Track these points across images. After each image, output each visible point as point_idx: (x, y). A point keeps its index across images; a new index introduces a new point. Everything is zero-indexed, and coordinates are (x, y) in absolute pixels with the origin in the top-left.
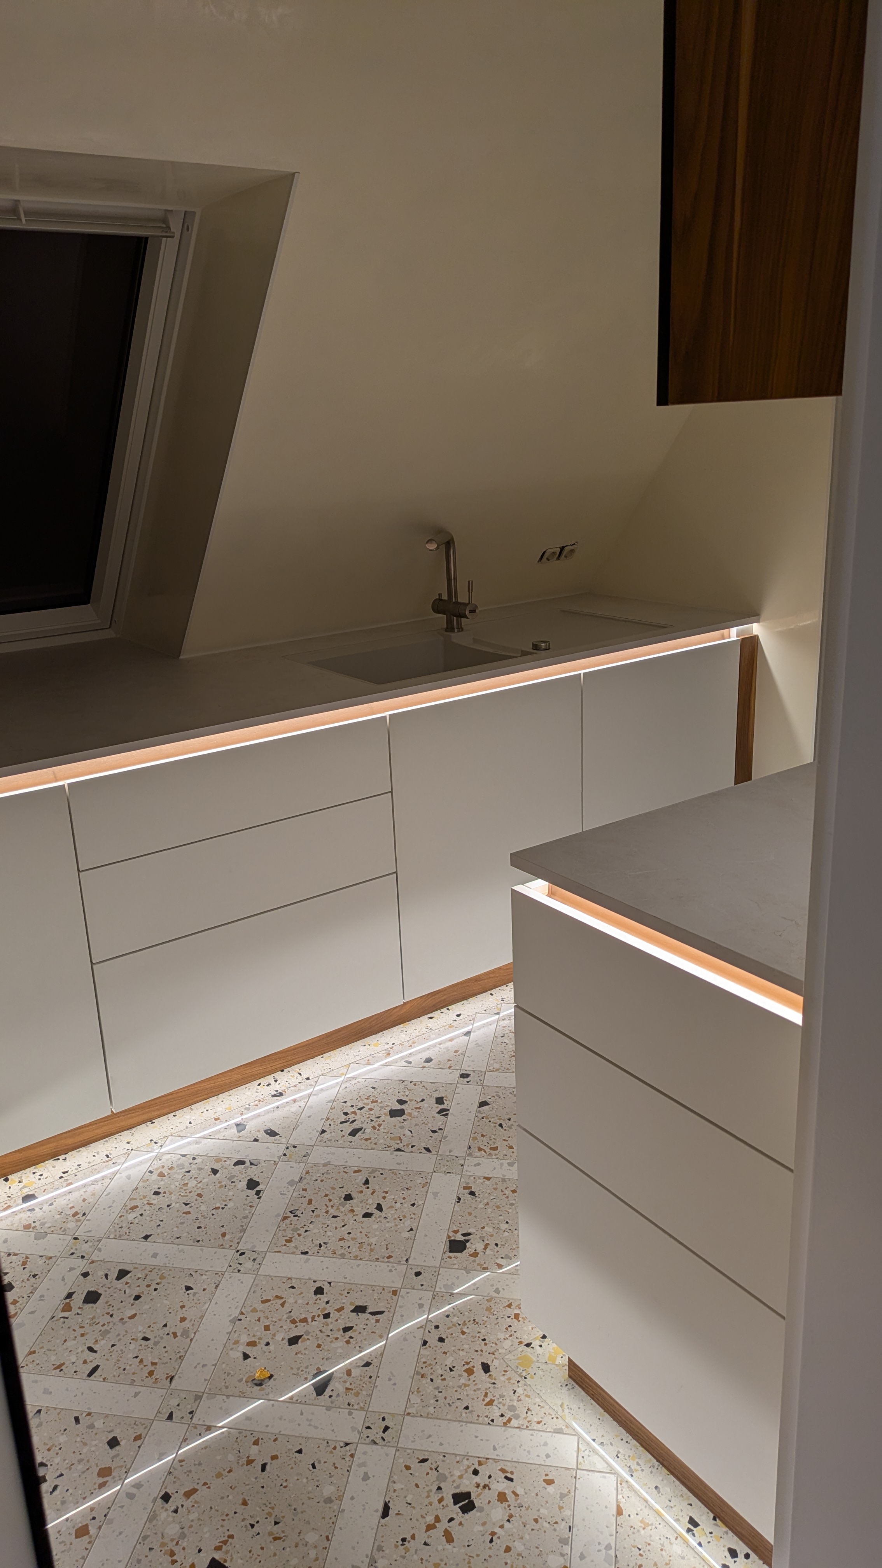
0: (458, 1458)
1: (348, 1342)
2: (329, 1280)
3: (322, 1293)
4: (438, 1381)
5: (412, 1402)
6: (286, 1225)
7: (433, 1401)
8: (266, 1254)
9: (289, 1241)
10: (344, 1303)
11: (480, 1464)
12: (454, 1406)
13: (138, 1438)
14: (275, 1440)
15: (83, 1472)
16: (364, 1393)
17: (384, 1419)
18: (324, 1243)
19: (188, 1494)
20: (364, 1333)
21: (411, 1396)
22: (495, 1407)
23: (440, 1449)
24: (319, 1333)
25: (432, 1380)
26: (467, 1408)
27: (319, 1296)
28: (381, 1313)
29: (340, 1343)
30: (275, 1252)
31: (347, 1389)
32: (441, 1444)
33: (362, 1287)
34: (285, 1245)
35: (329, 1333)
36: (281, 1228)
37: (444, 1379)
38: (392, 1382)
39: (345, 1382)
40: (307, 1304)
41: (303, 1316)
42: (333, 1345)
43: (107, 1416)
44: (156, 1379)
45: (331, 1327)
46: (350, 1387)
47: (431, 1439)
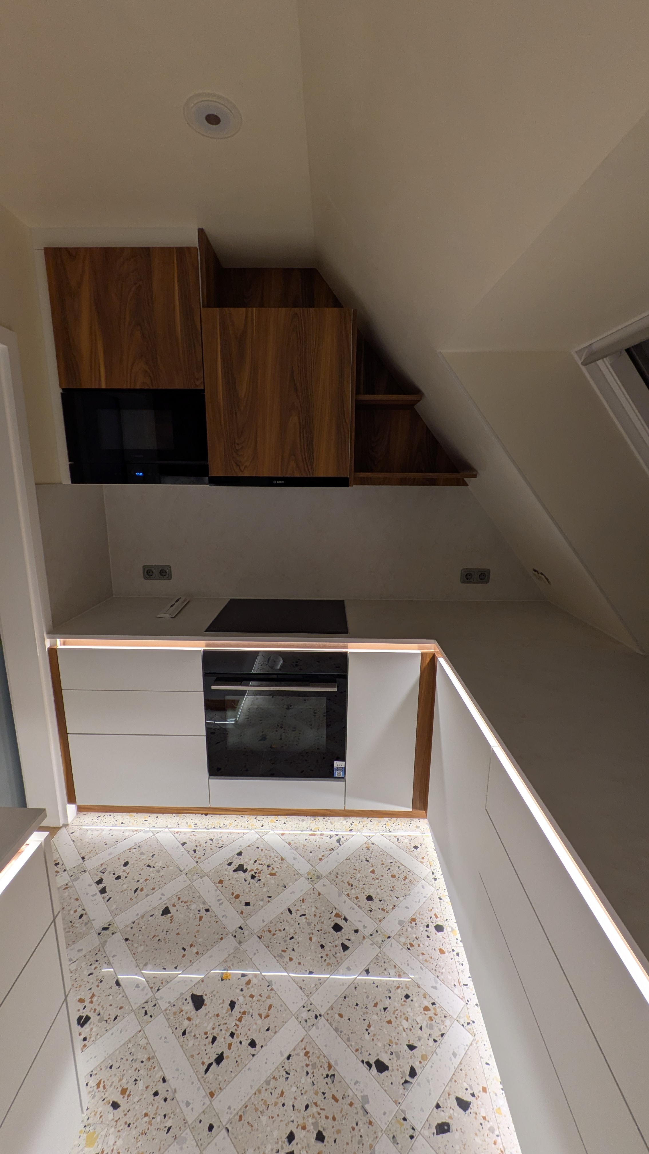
0: (99, 1036)
1: (206, 1033)
2: (255, 1057)
3: (250, 1044)
4: (138, 1065)
5: (143, 1039)
6: (323, 1062)
7: (133, 1050)
8: (306, 1031)
9: (307, 1054)
10: (232, 1052)
11: (85, 1046)
12: (119, 1061)
13: (242, 913)
14: (191, 961)
15: (244, 891)
16: (172, 1018)
17: (151, 1016)
18: (287, 1078)
20: (203, 1048)
21: (146, 1041)
22: (95, 1085)
23: (111, 1032)
24: (226, 1022)
25: (142, 1062)
26: (111, 1067)
27: (250, 1041)
28: (206, 1071)
29: (209, 1029)
30: (304, 1038)
31: (182, 1011)
32: (112, 1034)
33: (233, 1075)
34: (305, 1049)
35: (221, 1027)
36: (322, 1057)
37: (135, 1070)
38: (163, 1038)
39: (187, 1013)
40: (249, 1030)
41: (243, 1021)
42: (211, 1024)
43: (262, 907)
44: (265, 932)
45: (223, 1032)
46: (182, 1013)
47: (119, 1031)
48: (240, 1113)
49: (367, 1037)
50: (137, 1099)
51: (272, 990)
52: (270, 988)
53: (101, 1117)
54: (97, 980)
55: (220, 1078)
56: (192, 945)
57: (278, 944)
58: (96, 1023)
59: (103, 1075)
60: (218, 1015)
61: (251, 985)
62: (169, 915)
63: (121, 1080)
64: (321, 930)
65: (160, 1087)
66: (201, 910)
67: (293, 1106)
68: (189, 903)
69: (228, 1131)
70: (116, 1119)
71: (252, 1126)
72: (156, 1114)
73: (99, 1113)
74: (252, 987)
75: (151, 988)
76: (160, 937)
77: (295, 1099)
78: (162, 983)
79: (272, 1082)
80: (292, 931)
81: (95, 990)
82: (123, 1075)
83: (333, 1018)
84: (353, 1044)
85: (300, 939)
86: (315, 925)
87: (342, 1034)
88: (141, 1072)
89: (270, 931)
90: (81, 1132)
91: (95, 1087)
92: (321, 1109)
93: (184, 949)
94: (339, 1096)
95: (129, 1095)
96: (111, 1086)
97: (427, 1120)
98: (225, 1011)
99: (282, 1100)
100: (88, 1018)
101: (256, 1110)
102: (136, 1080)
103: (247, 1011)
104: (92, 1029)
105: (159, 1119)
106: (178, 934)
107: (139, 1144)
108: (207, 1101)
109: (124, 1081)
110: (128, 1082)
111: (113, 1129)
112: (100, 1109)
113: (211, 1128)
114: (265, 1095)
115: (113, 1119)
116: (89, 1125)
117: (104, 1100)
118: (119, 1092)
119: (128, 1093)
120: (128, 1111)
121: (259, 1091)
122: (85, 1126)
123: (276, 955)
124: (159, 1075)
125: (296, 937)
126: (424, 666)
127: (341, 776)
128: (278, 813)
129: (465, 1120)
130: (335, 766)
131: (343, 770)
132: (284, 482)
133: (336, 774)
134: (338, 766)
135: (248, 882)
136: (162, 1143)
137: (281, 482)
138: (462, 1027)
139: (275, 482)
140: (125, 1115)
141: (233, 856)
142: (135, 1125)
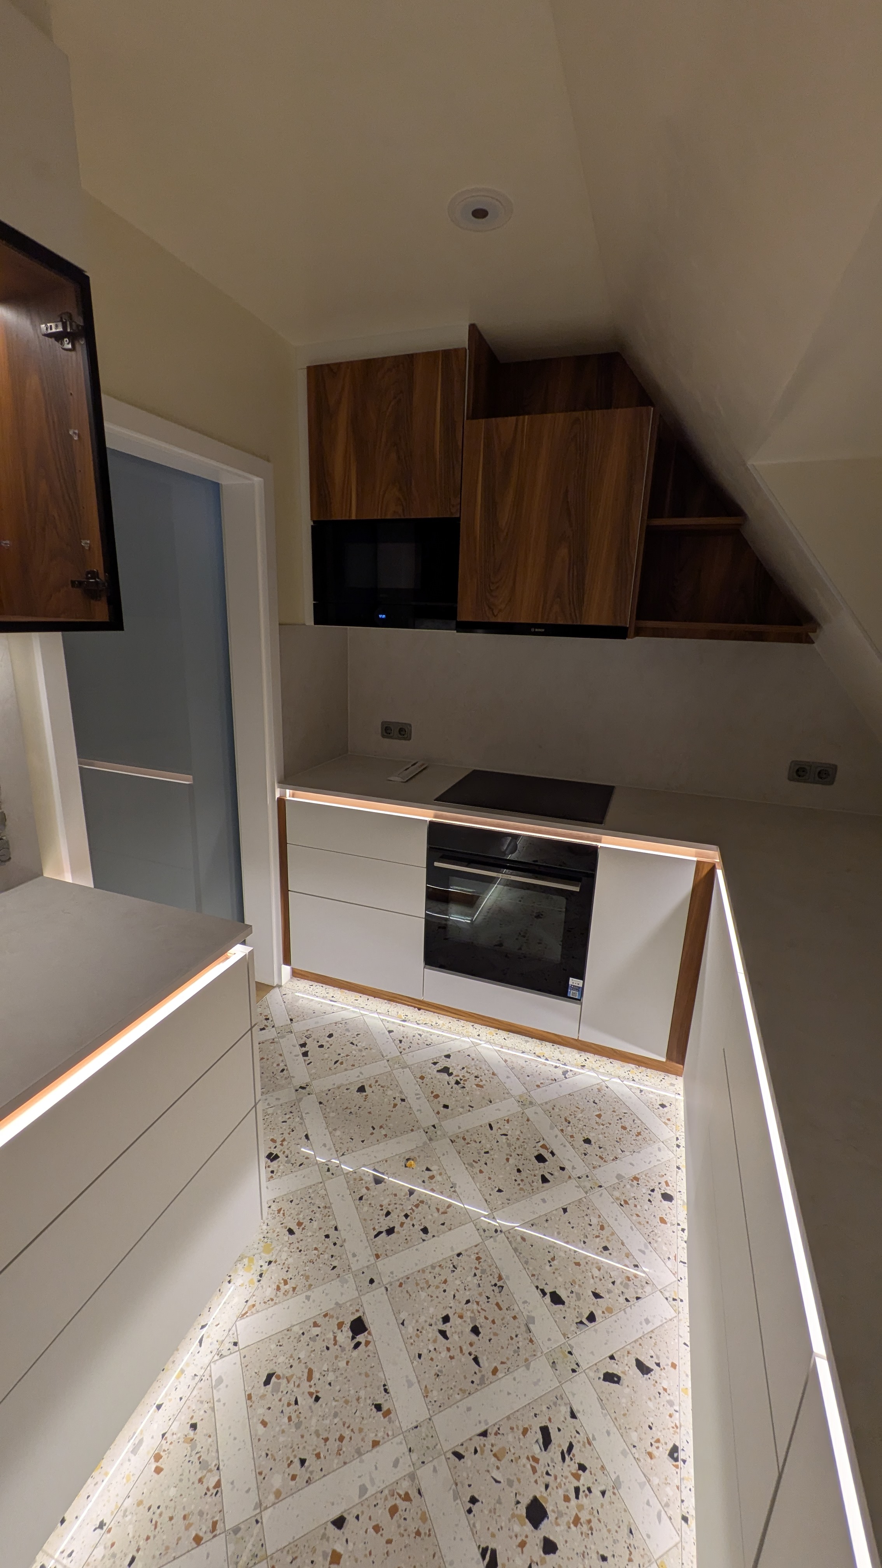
0: (284, 1174)
1: (381, 1206)
2: (425, 1242)
3: (422, 1230)
4: (315, 1208)
5: (323, 1190)
6: (493, 1272)
7: (312, 1195)
8: (482, 1240)
9: (478, 1258)
10: (403, 1230)
11: (272, 1177)
12: (299, 1199)
13: (438, 1113)
14: (378, 1141)
15: (445, 1093)
16: (352, 1182)
17: (333, 1174)
18: (454, 1271)
19: (395, 1105)
20: (377, 1217)
21: (325, 1193)
22: (276, 1209)
23: (295, 1174)
24: (402, 1203)
25: (319, 1207)
26: (291, 1201)
27: (422, 1227)
28: (376, 1236)
29: (385, 1203)
30: (479, 1244)
31: (362, 1180)
32: (296, 1176)
33: (401, 1249)
34: (477, 1254)
35: (397, 1206)
36: (493, 1267)
37: (312, 1211)
38: (341, 1195)
39: (366, 1183)
40: (424, 1218)
41: (420, 1208)
42: (388, 1200)
43: (461, 1114)
44: (459, 1138)
45: (398, 1210)
46: (361, 1181)
47: (303, 1176)
48: (401, 1281)
49: (548, 1267)
50: (310, 1234)
51: (454, 1191)
52: (453, 1189)
53: (278, 1235)
54: (289, 1128)
55: (388, 1247)
56: (381, 1127)
57: (470, 1153)
58: (284, 1163)
59: (285, 1205)
60: (396, 1195)
61: (434, 1180)
62: (364, 1094)
63: (298, 1214)
64: (522, 1155)
65: (332, 1232)
66: (397, 1099)
67: (454, 1296)
68: (385, 1089)
69: (387, 1290)
70: (289, 1242)
71: (410, 1295)
72: (325, 1252)
73: (276, 1232)
74: (435, 1182)
75: (337, 1151)
76: (352, 1110)
77: (457, 1290)
78: (348, 1150)
79: (438, 1269)
80: (488, 1146)
81: (286, 1136)
82: (301, 1212)
83: (515, 1239)
84: (531, 1268)
85: (496, 1156)
86: (515, 1148)
87: (521, 1255)
88: (317, 1215)
89: (464, 1139)
90: (260, 1240)
91: (276, 1212)
92: (482, 1309)
93: (374, 1128)
94: (504, 1306)
95: (303, 1229)
96: (289, 1216)
97: (596, 1364)
98: (403, 1194)
99: (444, 1286)
100: (277, 1157)
101: (417, 1284)
102: (311, 1219)
103: (425, 1201)
104: (279, 1166)
105: (326, 1256)
106: (370, 1113)
107: (307, 1268)
108: (372, 1259)
109: (301, 1216)
110: (304, 1219)
111: (286, 1249)
112: (278, 1230)
113: (372, 1281)
114: (429, 1277)
115: (288, 1241)
116: (267, 1237)
117: (282, 1224)
118: (296, 1224)
119: (303, 1226)
120: (301, 1240)
121: (424, 1271)
122: (264, 1237)
123: (466, 1163)
124: (333, 1223)
125: (491, 1152)
126: (699, 879)
127: (577, 997)
128: (499, 1026)
129: (641, 1382)
130: (571, 983)
131: (580, 990)
132: (543, 630)
133: (571, 993)
134: (574, 984)
135: (450, 1086)
136: (326, 1276)
137: (540, 630)
138: (665, 1300)
139: (533, 630)
140: (298, 1242)
141: (440, 1057)
142: (306, 1252)
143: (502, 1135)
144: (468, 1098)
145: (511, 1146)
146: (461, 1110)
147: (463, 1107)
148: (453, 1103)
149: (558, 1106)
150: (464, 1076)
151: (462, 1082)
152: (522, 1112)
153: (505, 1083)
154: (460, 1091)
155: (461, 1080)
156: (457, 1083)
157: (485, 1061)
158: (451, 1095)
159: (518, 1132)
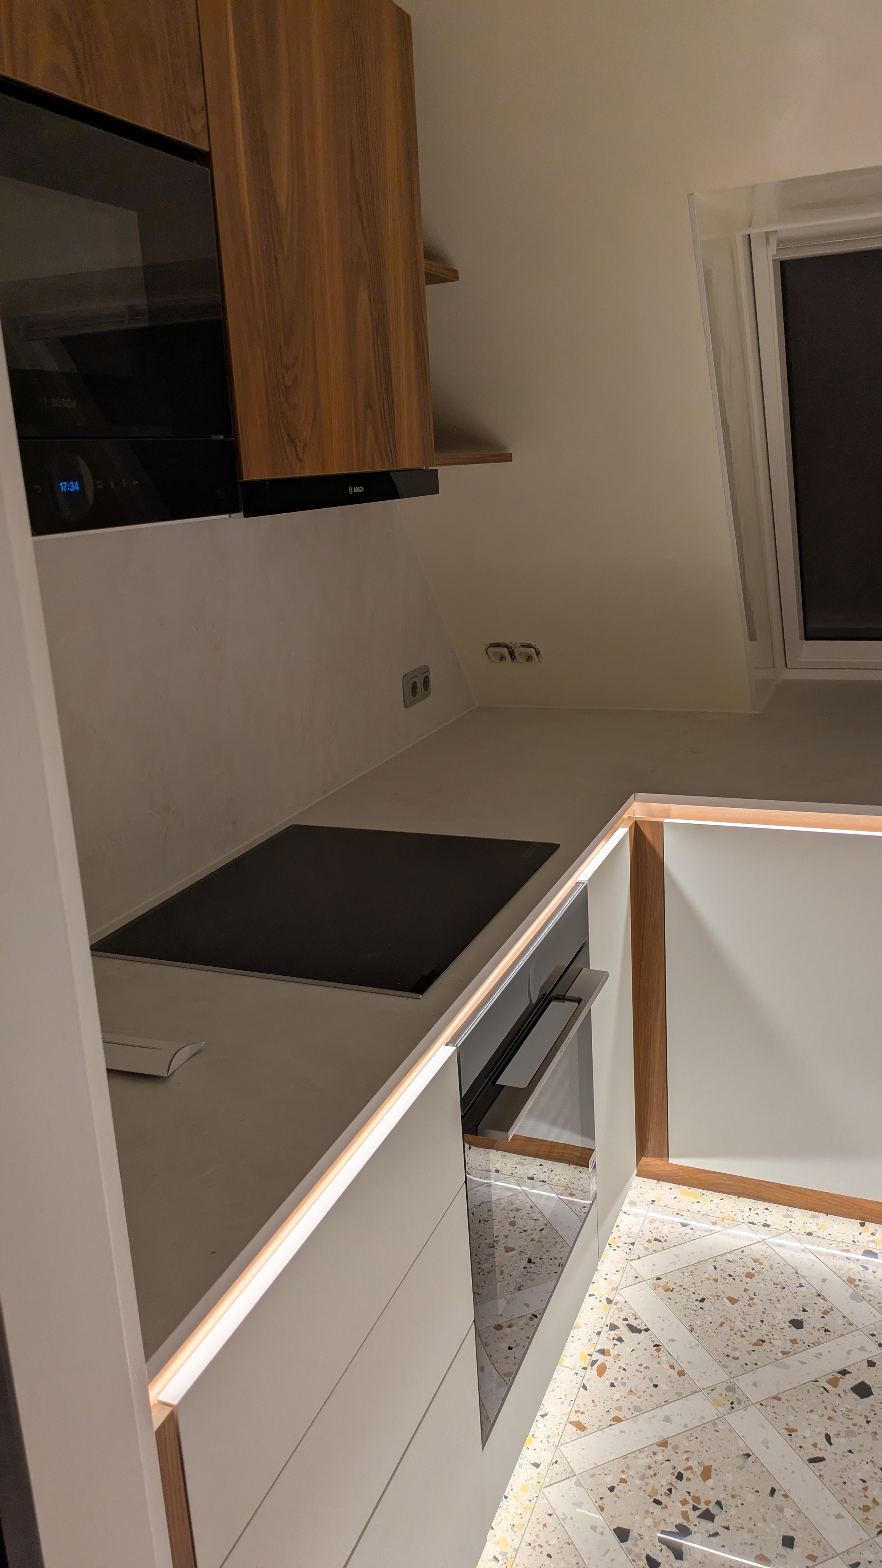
143: (831, 1444)
144: (750, 1497)
145: (853, 1432)
146: (788, 1512)
147: (781, 1509)
148: (772, 1526)
149: (728, 1351)
150: (684, 1502)
151: (703, 1507)
152: (758, 1406)
153: (686, 1426)
154: (733, 1512)
155: (695, 1508)
156: (708, 1516)
157: (625, 1457)
158: (750, 1531)
159: (814, 1417)
